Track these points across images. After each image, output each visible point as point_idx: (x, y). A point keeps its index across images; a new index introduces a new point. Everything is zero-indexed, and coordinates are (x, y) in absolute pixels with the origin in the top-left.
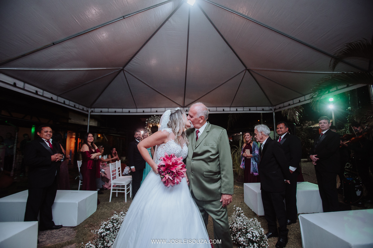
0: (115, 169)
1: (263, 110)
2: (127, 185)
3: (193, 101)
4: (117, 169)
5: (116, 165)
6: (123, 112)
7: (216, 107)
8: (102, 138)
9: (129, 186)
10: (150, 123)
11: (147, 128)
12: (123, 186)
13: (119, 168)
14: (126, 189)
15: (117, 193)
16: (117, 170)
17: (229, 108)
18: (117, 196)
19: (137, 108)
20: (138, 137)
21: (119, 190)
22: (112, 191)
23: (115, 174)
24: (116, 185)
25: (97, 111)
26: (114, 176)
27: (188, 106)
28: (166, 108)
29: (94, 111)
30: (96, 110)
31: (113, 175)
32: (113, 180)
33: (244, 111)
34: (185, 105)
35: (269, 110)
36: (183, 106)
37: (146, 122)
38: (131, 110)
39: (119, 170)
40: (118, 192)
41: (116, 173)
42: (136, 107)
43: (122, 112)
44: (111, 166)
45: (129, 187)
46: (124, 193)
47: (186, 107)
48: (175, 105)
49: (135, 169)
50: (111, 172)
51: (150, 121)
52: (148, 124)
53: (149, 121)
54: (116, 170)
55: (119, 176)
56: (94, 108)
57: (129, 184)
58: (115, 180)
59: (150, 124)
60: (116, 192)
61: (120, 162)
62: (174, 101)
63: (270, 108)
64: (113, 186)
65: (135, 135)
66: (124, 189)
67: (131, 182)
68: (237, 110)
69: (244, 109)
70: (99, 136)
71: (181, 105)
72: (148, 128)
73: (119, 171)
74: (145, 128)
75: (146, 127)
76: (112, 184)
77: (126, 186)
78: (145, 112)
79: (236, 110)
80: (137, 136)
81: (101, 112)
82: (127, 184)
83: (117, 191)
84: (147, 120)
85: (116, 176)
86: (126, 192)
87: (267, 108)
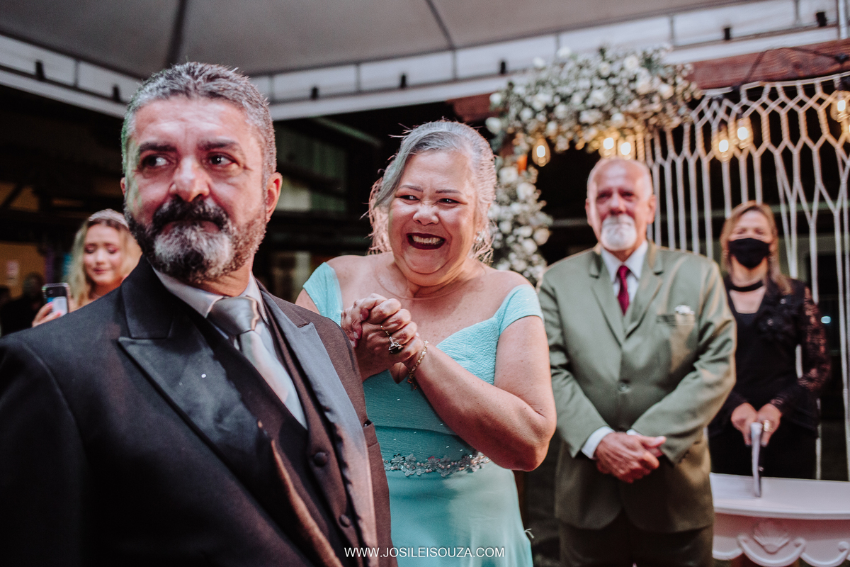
6: (365, 88)
19: (453, 48)
38: (418, 67)
43: (360, 93)
52: (508, 137)
53: (513, 113)
72: (509, 175)
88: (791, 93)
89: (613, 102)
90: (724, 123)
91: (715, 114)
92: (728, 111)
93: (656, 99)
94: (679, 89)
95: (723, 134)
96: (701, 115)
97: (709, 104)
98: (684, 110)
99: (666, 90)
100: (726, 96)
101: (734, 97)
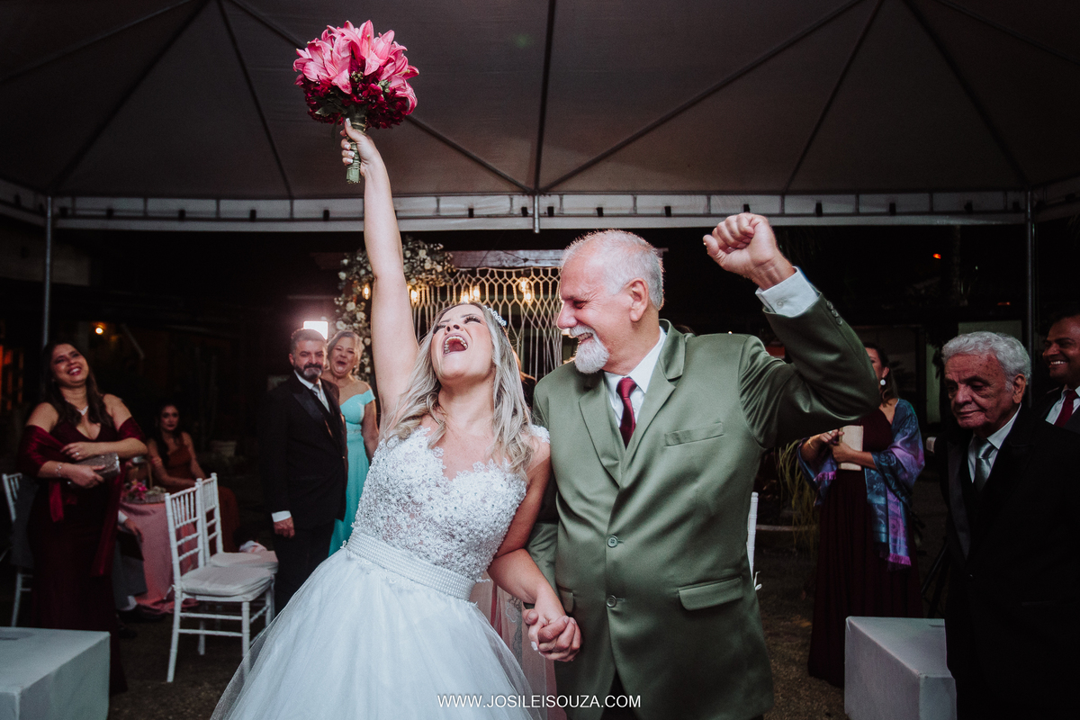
0: (189, 521)
1: (968, 210)
2: (251, 603)
3: (584, 159)
4: (201, 517)
5: (198, 502)
6: (223, 216)
7: (709, 194)
8: (114, 338)
9: (264, 602)
10: (360, 280)
11: (346, 302)
12: (236, 608)
13: (210, 515)
14: (245, 619)
15: (202, 641)
16: (202, 526)
17: (777, 199)
18: (202, 651)
19: (291, 198)
20: (310, 365)
21: (210, 624)
22: (177, 630)
23: (193, 544)
24: (199, 598)
25: (90, 211)
26: (188, 554)
27: (555, 189)
28: (442, 199)
29: (74, 209)
30: (87, 204)
31: (181, 550)
32: (183, 572)
33: (857, 213)
34: (542, 184)
35: (1005, 211)
36: (532, 186)
37: (343, 275)
38: (266, 207)
39: (212, 522)
40: (207, 637)
41: (196, 539)
42: (288, 189)
43: (218, 219)
44: (173, 509)
45: (261, 612)
46: (240, 640)
47: (546, 191)
48: (492, 181)
49: (292, 525)
50: (173, 536)
51: (362, 267)
52: (349, 283)
53: (355, 270)
54: (195, 524)
55: (213, 551)
56: (74, 194)
57: (263, 595)
58: (191, 574)
59: (362, 284)
60: (197, 636)
61: (215, 486)
62: (482, 158)
63: (1012, 196)
64: (187, 606)
65: (297, 354)
66: (240, 623)
67: (272, 585)
68: (819, 212)
69: (858, 204)
70: (99, 331)
71: (522, 182)
72: (351, 306)
73: (211, 530)
74: (338, 307)
75: (339, 301)
76: (178, 594)
77: (246, 608)
78: (331, 215)
79: (812, 210)
80: (305, 361)
81: (110, 214)
82: (251, 597)
83: (202, 632)
84: (346, 261)
85: (197, 554)
86: (245, 633)
87: (995, 200)
88: (501, 275)
89: (411, 272)
90: (467, 287)
91: (463, 282)
92: (470, 281)
93: (434, 272)
94: (446, 268)
95: (466, 293)
96: (456, 281)
97: (460, 276)
98: (448, 277)
99: (439, 269)
100: (469, 272)
101: (473, 273)
